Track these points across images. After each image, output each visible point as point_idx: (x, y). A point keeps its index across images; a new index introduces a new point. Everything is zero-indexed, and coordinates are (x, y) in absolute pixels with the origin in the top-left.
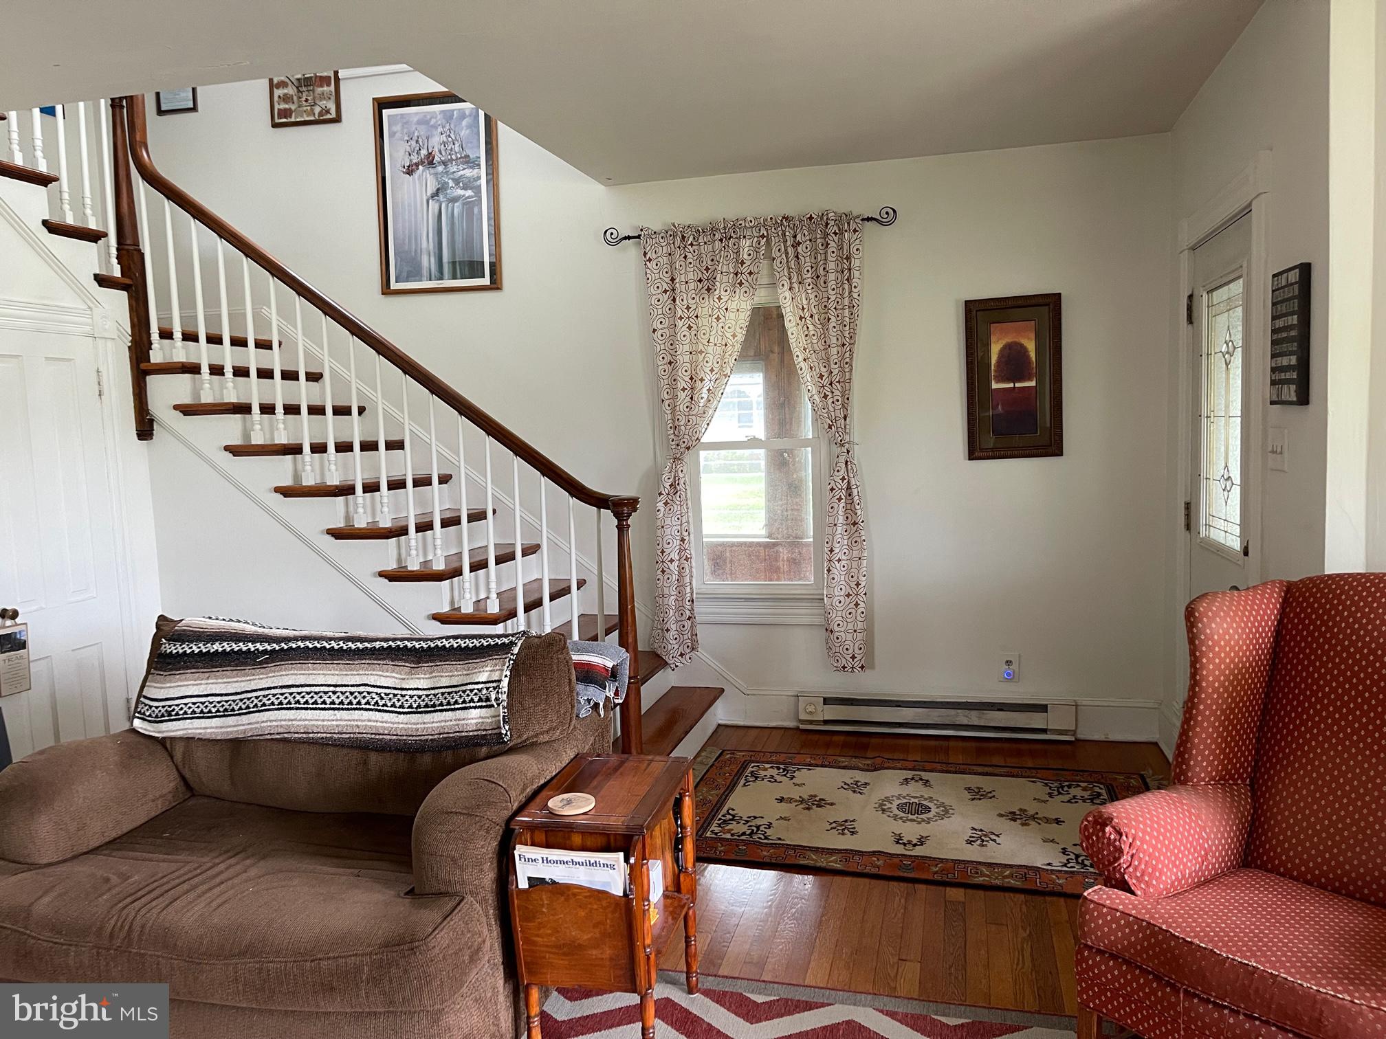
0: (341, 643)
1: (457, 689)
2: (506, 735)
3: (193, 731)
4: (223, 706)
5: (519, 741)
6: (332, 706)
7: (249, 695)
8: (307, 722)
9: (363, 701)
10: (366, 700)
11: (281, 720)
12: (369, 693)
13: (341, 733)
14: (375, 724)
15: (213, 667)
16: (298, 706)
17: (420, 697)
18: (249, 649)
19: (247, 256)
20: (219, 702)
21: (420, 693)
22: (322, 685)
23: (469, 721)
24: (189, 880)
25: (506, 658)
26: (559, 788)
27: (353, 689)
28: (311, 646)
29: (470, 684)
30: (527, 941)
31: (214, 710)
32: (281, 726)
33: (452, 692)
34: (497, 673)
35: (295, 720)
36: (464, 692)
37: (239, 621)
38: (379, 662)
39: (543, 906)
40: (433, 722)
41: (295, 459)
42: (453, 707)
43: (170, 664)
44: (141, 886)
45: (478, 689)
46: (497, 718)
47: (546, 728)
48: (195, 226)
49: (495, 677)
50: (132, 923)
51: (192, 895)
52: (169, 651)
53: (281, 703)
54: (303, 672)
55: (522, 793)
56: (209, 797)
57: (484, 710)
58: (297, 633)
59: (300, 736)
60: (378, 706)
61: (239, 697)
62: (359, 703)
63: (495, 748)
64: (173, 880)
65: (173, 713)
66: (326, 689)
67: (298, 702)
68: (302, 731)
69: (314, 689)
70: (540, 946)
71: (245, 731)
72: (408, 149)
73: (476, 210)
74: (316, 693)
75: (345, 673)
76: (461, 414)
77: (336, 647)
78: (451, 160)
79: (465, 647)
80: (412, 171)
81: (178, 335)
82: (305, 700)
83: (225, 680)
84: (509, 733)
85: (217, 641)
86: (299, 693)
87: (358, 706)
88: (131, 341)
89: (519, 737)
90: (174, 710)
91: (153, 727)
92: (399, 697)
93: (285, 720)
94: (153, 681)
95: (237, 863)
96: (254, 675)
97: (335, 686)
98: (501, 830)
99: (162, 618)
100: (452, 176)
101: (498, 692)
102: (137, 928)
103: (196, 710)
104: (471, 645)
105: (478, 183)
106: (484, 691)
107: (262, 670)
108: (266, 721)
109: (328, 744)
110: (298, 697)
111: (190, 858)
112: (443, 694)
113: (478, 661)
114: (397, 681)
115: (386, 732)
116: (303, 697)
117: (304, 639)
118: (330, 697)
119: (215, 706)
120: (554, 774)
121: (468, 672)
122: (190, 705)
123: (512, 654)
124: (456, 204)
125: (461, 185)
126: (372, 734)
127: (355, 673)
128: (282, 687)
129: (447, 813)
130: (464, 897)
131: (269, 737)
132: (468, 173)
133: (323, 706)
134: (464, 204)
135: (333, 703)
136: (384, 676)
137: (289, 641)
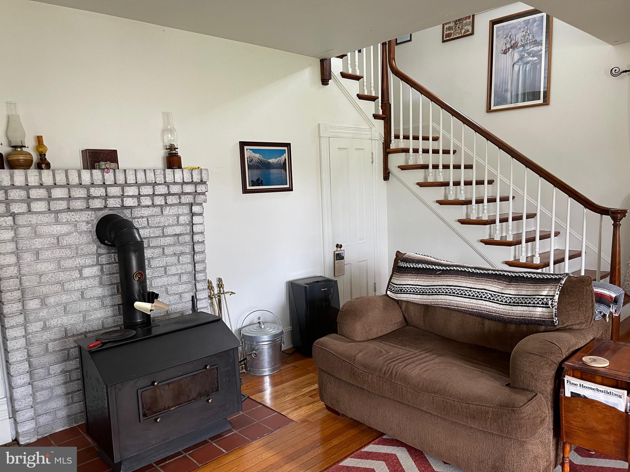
0: (473, 269)
1: (530, 297)
2: (556, 322)
3: (410, 299)
4: (422, 290)
5: (563, 326)
6: (469, 297)
7: (433, 287)
8: (457, 302)
9: (483, 297)
10: (485, 296)
11: (446, 300)
12: (486, 293)
13: (473, 309)
14: (489, 307)
15: (418, 274)
16: (454, 294)
17: (511, 298)
18: (433, 268)
19: (432, 100)
20: (420, 289)
21: (511, 296)
22: (465, 287)
23: (536, 313)
24: (412, 358)
25: (557, 285)
26: (587, 353)
27: (479, 291)
28: (460, 270)
29: (537, 295)
30: (567, 422)
31: (418, 292)
32: (446, 302)
33: (527, 298)
34: (552, 292)
35: (452, 300)
36: (534, 299)
37: (428, 256)
38: (491, 280)
39: (578, 407)
40: (517, 311)
41: (445, 188)
42: (528, 305)
43: (402, 271)
44: (393, 357)
45: (542, 298)
46: (552, 314)
47: (578, 322)
48: (412, 90)
49: (552, 293)
50: (392, 370)
51: (414, 365)
52: (401, 265)
53: (446, 292)
54: (456, 280)
55: (568, 351)
56: (413, 326)
57: (544, 309)
58: (453, 264)
59: (454, 307)
60: (490, 299)
61: (429, 287)
62: (481, 297)
63: (549, 327)
64: (406, 357)
65: (403, 291)
66: (467, 289)
67: (454, 293)
68: (455, 305)
69: (461, 288)
70: (575, 426)
71: (431, 302)
72: (505, 42)
73: (538, 67)
74: (462, 290)
75: (475, 283)
76: (527, 167)
77: (471, 271)
78: (527, 43)
79: (534, 278)
80: (506, 52)
81: (401, 137)
82: (457, 292)
83: (423, 280)
84: (557, 321)
85: (420, 263)
86: (455, 289)
87: (481, 298)
88: (384, 140)
89: (563, 324)
90: (403, 289)
91: (394, 295)
92: (500, 297)
93: (448, 300)
94: (395, 277)
95: (430, 356)
96: (435, 279)
97: (471, 288)
98: (557, 367)
99: (398, 252)
100: (527, 52)
101: (553, 301)
102: (394, 373)
103: (411, 290)
104: (537, 277)
105: (540, 53)
106: (545, 300)
107: (439, 278)
108: (440, 299)
109: (467, 313)
110: (454, 291)
111: (411, 350)
112: (523, 298)
113: (542, 285)
114: (500, 289)
115: (494, 312)
116: (456, 291)
117: (456, 266)
118: (468, 293)
119: (419, 290)
120: (583, 345)
121: (537, 290)
122: (409, 288)
123: (561, 284)
124: (528, 65)
125: (531, 55)
126: (487, 311)
127: (480, 283)
128: (447, 286)
129: (529, 353)
130: (537, 394)
131: (441, 306)
132: (535, 49)
133: (465, 296)
134: (532, 65)
135: (469, 295)
136: (494, 287)
137: (450, 266)
